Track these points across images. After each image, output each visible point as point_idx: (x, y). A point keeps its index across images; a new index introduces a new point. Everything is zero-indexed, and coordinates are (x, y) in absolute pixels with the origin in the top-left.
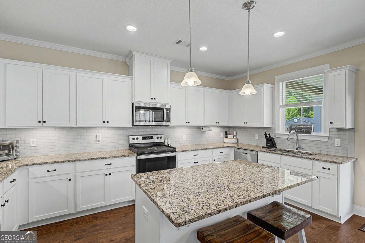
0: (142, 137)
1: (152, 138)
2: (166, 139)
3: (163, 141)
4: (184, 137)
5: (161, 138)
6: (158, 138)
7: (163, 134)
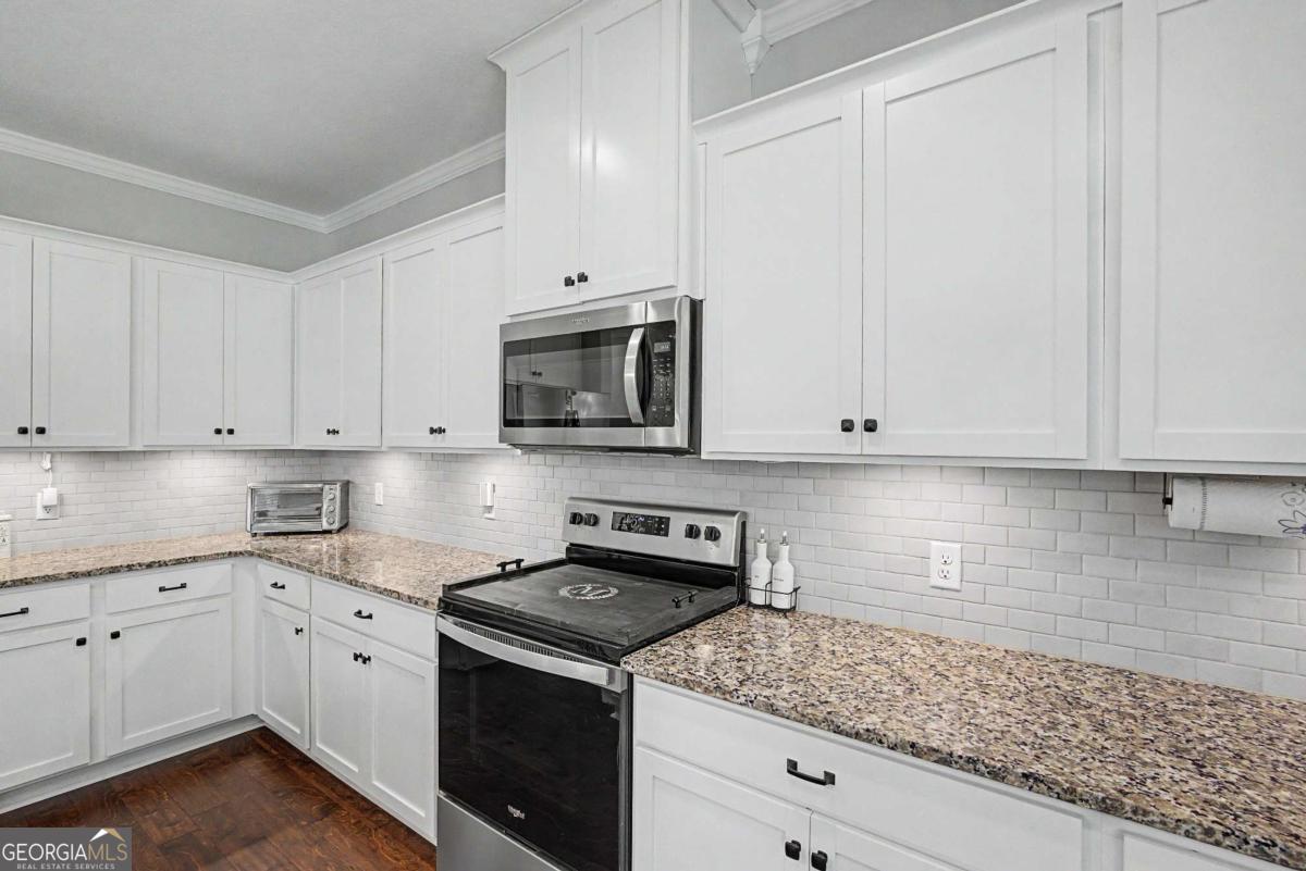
0: (616, 514)
1: (659, 527)
2: (762, 548)
3: (731, 561)
4: (935, 566)
5: (713, 535)
6: (692, 532)
7: (733, 513)
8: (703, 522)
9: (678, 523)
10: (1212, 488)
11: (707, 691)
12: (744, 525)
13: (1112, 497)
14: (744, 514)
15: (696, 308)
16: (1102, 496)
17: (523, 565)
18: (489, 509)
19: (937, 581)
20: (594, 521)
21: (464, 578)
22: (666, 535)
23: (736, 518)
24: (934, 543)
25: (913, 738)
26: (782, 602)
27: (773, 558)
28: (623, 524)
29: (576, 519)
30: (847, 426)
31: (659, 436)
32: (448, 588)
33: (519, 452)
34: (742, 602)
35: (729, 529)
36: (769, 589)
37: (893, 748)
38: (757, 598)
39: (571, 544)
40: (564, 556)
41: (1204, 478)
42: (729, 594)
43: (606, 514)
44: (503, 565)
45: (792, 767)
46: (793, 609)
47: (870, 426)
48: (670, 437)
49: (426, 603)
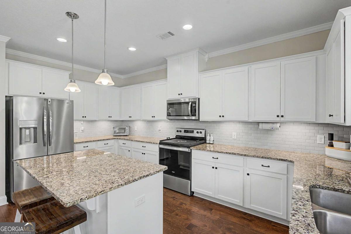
0: (184, 130)
1: (192, 132)
2: (208, 134)
3: (204, 137)
4: (233, 136)
5: (201, 133)
6: (198, 132)
7: (204, 129)
8: (199, 131)
9: (195, 131)
10: (263, 124)
11: (202, 150)
12: (206, 131)
13: (255, 126)
14: (206, 130)
15: (199, 99)
16: (253, 125)
17: (170, 138)
18: (160, 130)
19: (233, 138)
20: (180, 131)
21: (163, 139)
22: (193, 133)
23: (204, 130)
24: (233, 133)
25: (226, 152)
26: (212, 142)
27: (210, 136)
28: (186, 131)
29: (178, 131)
30: (220, 116)
31: (194, 118)
32: (161, 141)
33: (169, 120)
34: (205, 143)
35: (203, 132)
36: (210, 140)
37: (224, 153)
38: (208, 142)
39: (176, 135)
40: (175, 137)
41: (262, 123)
42: (203, 141)
43: (183, 130)
44: (167, 138)
45: (213, 158)
46: (213, 143)
47: (223, 116)
48: (195, 118)
49: (157, 143)
